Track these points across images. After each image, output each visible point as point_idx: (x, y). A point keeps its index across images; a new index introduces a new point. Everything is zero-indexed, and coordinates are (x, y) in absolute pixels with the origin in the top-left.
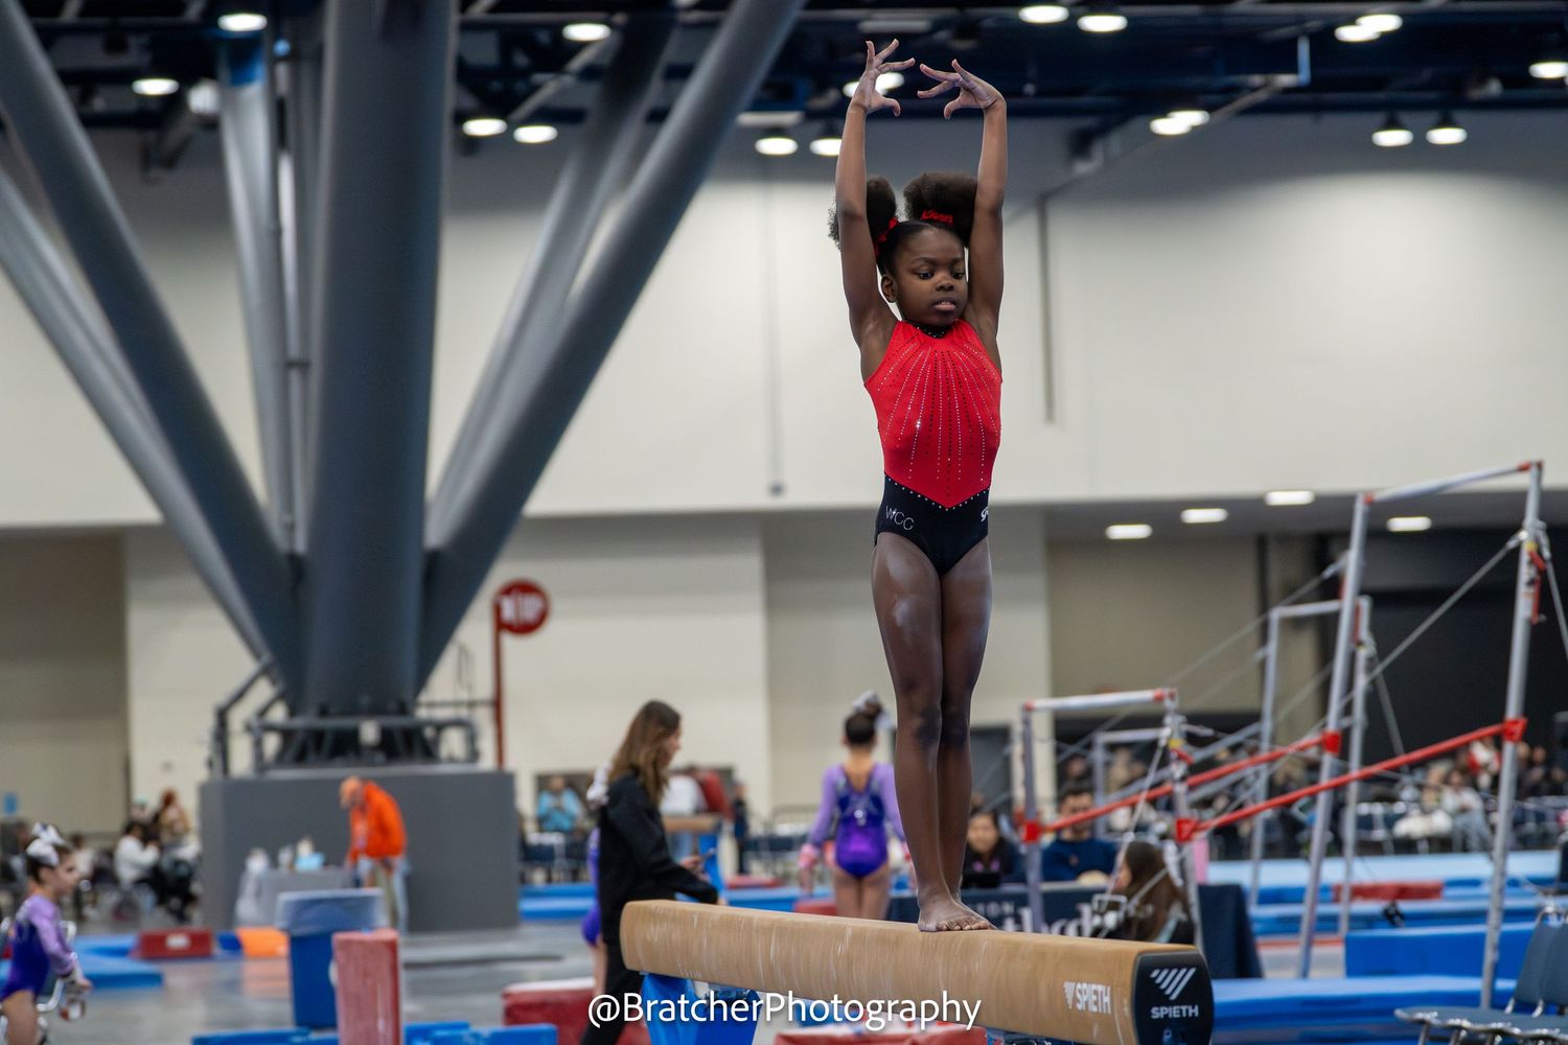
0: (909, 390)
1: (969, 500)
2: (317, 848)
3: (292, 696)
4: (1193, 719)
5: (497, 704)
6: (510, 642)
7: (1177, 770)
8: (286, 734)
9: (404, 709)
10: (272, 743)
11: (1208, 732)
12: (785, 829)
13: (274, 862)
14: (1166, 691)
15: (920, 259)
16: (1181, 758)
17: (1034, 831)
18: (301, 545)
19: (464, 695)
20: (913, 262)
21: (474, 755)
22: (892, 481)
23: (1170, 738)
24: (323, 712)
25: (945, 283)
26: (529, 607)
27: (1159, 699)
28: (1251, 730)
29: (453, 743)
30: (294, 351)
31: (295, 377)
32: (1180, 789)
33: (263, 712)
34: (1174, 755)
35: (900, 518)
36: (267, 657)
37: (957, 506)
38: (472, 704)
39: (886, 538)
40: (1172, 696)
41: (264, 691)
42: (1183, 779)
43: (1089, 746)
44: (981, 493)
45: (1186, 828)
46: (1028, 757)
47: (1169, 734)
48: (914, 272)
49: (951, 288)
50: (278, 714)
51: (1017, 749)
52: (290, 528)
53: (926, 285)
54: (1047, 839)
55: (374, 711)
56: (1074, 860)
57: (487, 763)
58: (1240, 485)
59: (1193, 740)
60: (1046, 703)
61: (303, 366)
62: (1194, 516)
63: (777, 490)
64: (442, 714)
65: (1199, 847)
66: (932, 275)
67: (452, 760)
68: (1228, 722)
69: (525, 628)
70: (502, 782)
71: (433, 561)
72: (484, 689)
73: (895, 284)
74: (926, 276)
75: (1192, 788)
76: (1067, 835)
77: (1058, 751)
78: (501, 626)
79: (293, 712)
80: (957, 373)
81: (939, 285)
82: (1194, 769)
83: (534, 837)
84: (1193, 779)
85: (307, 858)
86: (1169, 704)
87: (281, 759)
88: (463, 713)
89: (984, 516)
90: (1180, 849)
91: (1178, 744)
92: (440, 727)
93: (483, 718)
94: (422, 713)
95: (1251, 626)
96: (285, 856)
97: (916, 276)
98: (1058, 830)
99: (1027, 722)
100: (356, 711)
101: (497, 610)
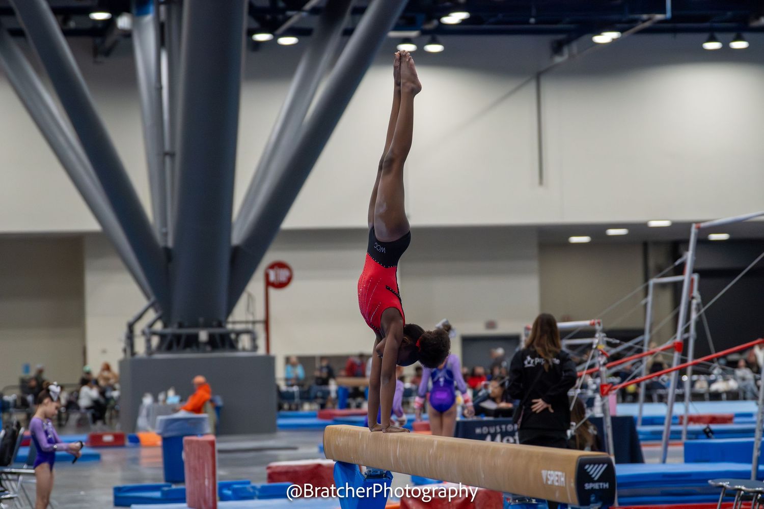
2: (177, 393)
3: (165, 318)
4: (610, 335)
5: (266, 323)
6: (273, 292)
7: (601, 360)
8: (162, 336)
9: (220, 325)
10: (155, 341)
11: (616, 341)
13: (156, 400)
14: (596, 321)
16: (603, 353)
18: (170, 243)
19: (250, 318)
21: (255, 348)
23: (598, 344)
24: (181, 326)
26: (283, 275)
27: (593, 324)
28: (638, 339)
29: (245, 341)
30: (167, 148)
31: (168, 161)
32: (603, 369)
33: (151, 325)
34: (600, 352)
36: (153, 299)
38: (254, 322)
40: (599, 323)
41: (151, 315)
42: (605, 364)
45: (606, 388)
47: (598, 342)
50: (158, 326)
52: (165, 235)
55: (206, 326)
57: (261, 351)
59: (610, 345)
61: (172, 155)
62: (612, 232)
64: (239, 327)
65: (612, 398)
67: (244, 350)
69: (281, 285)
70: (269, 361)
71: (236, 251)
72: (260, 315)
75: (609, 368)
78: (269, 284)
79: (166, 326)
82: (610, 359)
84: (610, 364)
85: (172, 398)
86: (597, 327)
87: (159, 348)
88: (250, 326)
90: (602, 398)
91: (602, 347)
92: (238, 333)
93: (260, 329)
94: (230, 327)
95: (641, 288)
96: (161, 397)
100: (197, 325)
101: (267, 276)
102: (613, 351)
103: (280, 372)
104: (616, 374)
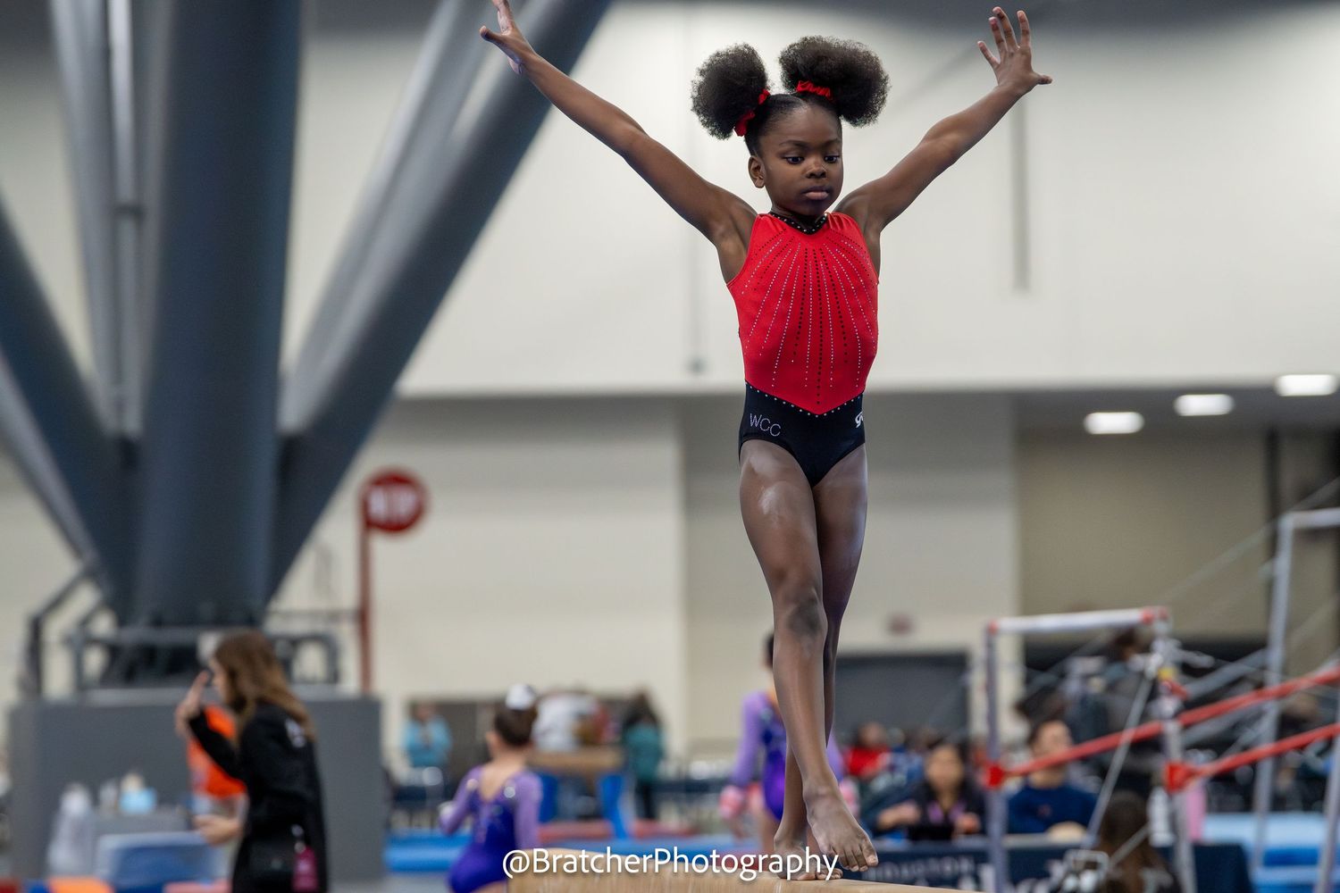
0: (775, 295)
1: (842, 406)
2: (149, 783)
3: (120, 603)
4: (1188, 645)
5: (363, 617)
6: (383, 546)
7: (1168, 705)
8: (113, 650)
9: (253, 620)
10: (95, 661)
11: (1204, 660)
12: (702, 768)
13: (95, 800)
14: (1154, 611)
15: (789, 142)
16: (1173, 691)
17: (998, 775)
18: (132, 423)
19: (322, 604)
20: (781, 144)
21: (334, 676)
22: (754, 389)
23: (1160, 667)
24: (158, 622)
25: (814, 169)
26: (403, 502)
27: (1148, 621)
28: (1255, 658)
29: (310, 662)
30: (126, 192)
31: (127, 228)
32: (1172, 728)
33: (85, 622)
34: (1162, 689)
35: (765, 425)
36: (91, 555)
37: (829, 413)
38: (334, 616)
39: (752, 445)
40: (1164, 618)
41: (86, 598)
42: (1176, 715)
43: (1063, 676)
44: (856, 399)
45: (1178, 776)
46: (991, 687)
47: (1159, 662)
48: (783, 156)
49: (823, 174)
50: (104, 625)
51: (977, 679)
52: (120, 406)
53: (795, 170)
54: (1012, 785)
55: (219, 622)
56: (1046, 810)
57: (350, 685)
58: (1246, 368)
59: (1188, 670)
60: (1013, 625)
61: (136, 212)
62: (1194, 405)
63: (697, 366)
64: (298, 627)
65: (1193, 798)
66: (803, 159)
67: (309, 682)
68: (1231, 650)
69: (398, 527)
70: (367, 710)
71: (291, 451)
72: (347, 597)
73: (762, 169)
74: (796, 161)
75: (1187, 726)
76: (1038, 779)
77: (1028, 681)
78: (371, 523)
79: (122, 621)
80: (830, 272)
81: (808, 172)
82: (1189, 705)
83: (402, 771)
84: (1189, 716)
85: (135, 796)
86: (1160, 627)
87: (106, 679)
88: (320, 627)
89: (858, 422)
90: (1170, 797)
91: (1169, 675)
92: (295, 642)
93: (346, 634)
94: (276, 625)
95: (1258, 538)
96: (108, 793)
97: (785, 161)
98: (1025, 774)
99: (990, 646)
100: (195, 621)
101: (365, 506)
102: (1195, 688)
103: (396, 734)
104: (1200, 746)
